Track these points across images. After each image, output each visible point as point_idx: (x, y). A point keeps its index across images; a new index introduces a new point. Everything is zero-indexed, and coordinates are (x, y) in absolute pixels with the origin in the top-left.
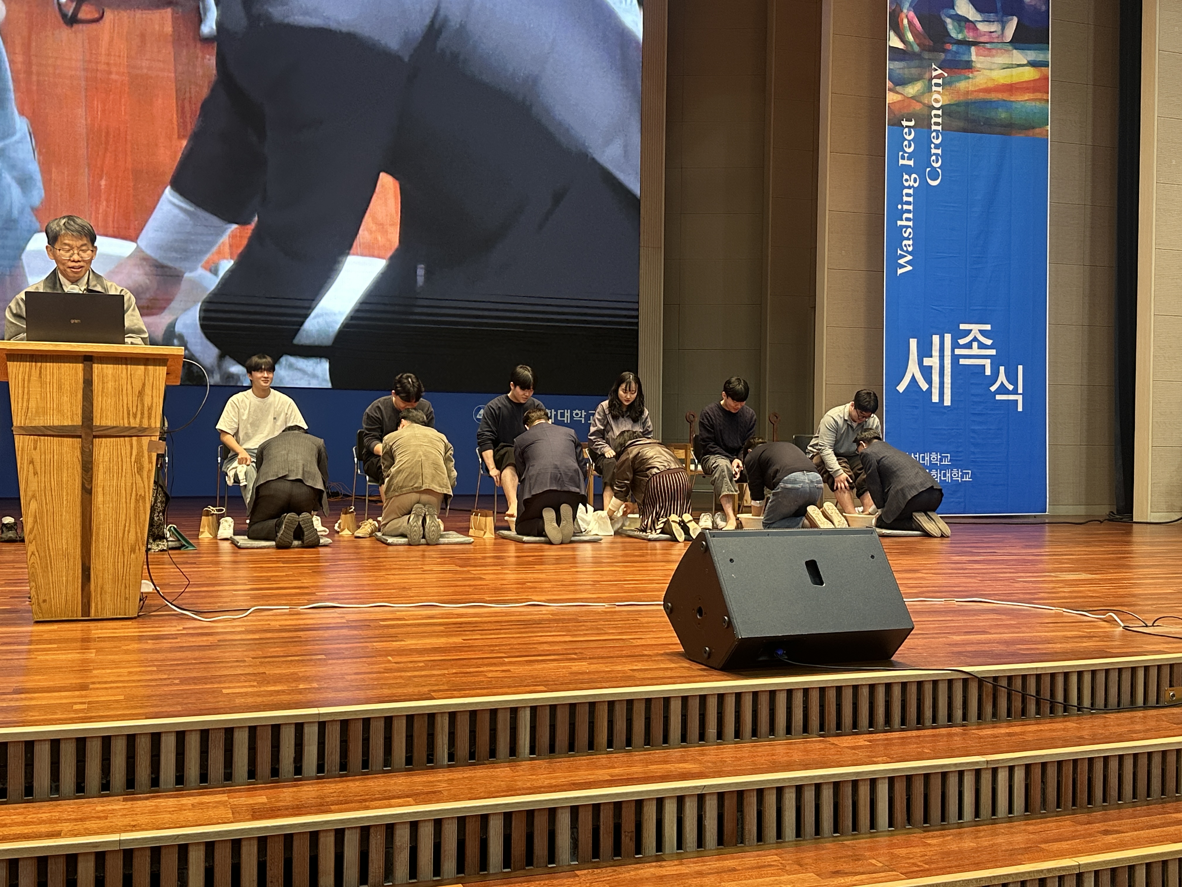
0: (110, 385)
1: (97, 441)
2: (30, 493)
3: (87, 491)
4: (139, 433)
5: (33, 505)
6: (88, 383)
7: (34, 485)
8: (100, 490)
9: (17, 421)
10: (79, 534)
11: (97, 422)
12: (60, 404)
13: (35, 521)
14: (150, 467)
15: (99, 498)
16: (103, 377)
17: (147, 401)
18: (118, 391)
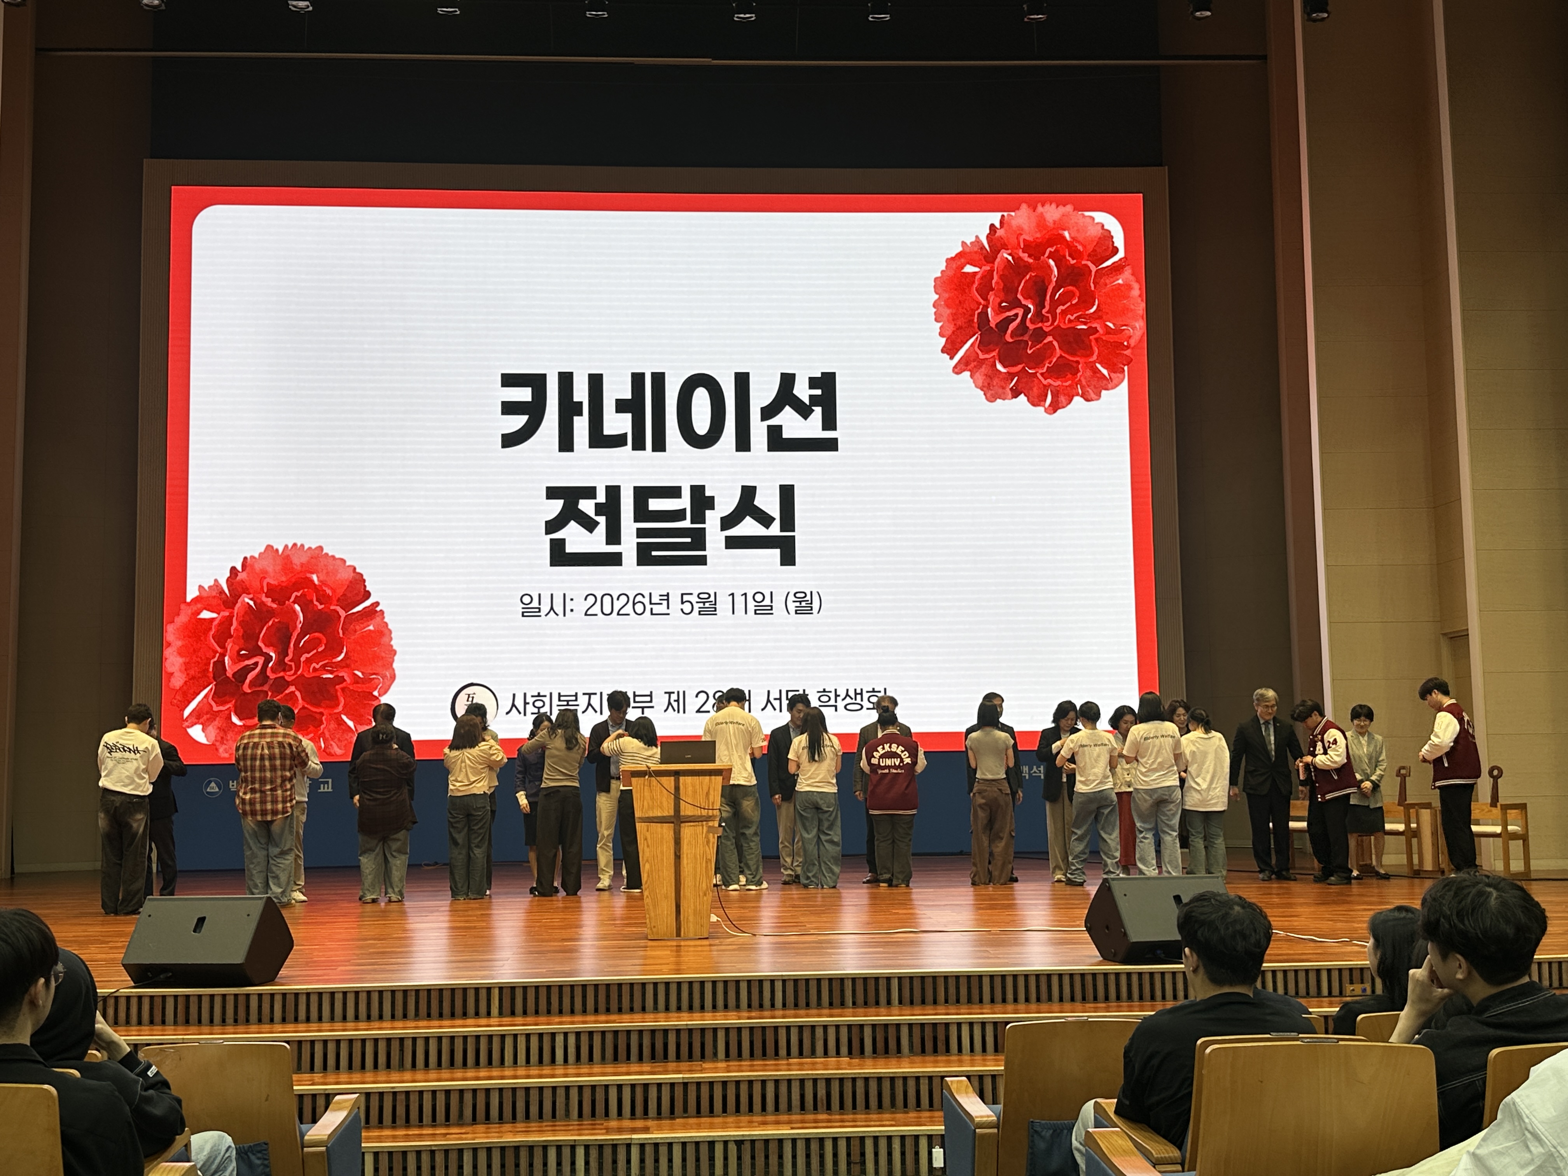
0: (690, 789)
1: (683, 825)
2: (645, 859)
3: (678, 857)
4: (708, 819)
5: (647, 866)
6: (677, 788)
7: (647, 854)
8: (685, 856)
9: (638, 814)
10: (673, 884)
11: (682, 813)
12: (661, 803)
13: (648, 876)
14: (713, 840)
15: (685, 861)
16: (685, 784)
17: (711, 799)
18: (695, 792)
